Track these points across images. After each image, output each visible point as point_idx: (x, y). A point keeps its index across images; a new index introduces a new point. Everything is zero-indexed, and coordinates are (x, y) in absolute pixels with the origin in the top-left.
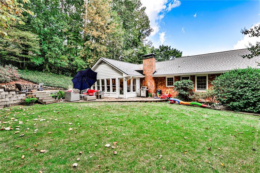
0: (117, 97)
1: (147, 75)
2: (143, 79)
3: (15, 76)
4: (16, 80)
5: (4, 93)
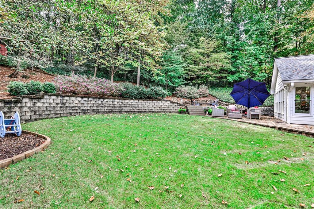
3: (204, 93)
4: (206, 97)
5: (170, 104)
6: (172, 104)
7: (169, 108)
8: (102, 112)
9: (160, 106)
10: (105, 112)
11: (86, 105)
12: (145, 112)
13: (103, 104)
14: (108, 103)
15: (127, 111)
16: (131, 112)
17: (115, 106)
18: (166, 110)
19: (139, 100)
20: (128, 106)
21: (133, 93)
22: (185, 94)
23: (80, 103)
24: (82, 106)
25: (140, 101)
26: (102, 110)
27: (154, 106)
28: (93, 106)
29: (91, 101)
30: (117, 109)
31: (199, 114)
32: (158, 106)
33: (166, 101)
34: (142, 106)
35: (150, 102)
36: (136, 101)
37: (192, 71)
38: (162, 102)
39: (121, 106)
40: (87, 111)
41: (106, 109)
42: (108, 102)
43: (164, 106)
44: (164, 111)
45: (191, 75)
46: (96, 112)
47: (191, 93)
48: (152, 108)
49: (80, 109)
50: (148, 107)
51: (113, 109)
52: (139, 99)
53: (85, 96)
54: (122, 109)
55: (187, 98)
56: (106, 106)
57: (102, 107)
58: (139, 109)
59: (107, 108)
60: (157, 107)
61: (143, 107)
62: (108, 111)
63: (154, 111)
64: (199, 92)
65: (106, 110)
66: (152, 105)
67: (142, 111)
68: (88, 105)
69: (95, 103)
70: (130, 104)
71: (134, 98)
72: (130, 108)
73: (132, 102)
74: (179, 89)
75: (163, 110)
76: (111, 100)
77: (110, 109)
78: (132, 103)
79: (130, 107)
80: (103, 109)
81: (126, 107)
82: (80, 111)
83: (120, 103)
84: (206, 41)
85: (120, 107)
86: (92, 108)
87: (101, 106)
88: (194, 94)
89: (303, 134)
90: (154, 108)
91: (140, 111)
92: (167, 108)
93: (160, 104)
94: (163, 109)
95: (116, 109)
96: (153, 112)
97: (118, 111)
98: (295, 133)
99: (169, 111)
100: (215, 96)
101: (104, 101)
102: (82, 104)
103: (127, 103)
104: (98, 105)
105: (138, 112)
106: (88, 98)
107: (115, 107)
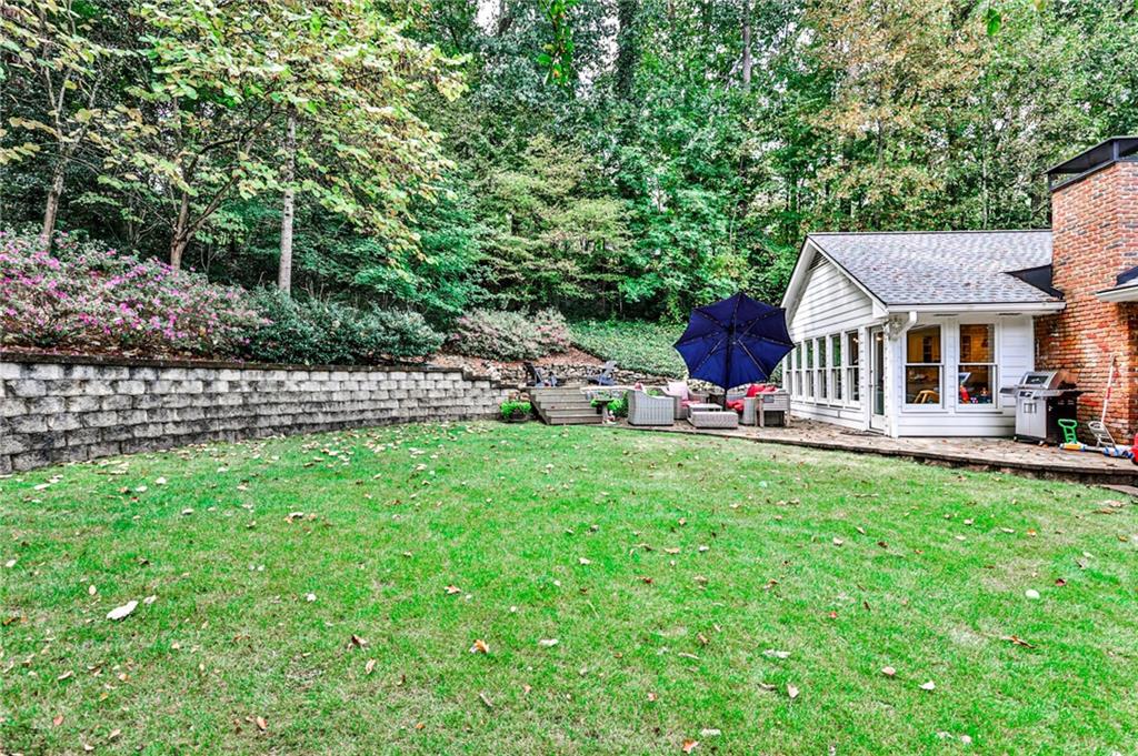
0: (864, 427)
1: (1080, 292)
2: (1055, 326)
3: (555, 340)
4: (561, 352)
5: (461, 385)
6: (469, 385)
7: (459, 402)
8: (150, 439)
9: (420, 395)
10: (171, 441)
11: (56, 408)
12: (360, 422)
13: (154, 397)
14: (180, 390)
15: (282, 426)
16: (300, 426)
17: (221, 401)
18: (448, 411)
19: (330, 371)
20: (283, 399)
21: (305, 337)
22: (495, 341)
23: (16, 397)
24: (27, 416)
25: (338, 376)
26: (152, 431)
27: (399, 395)
28: (100, 410)
29: (85, 381)
30: (231, 419)
31: (582, 421)
32: (413, 394)
33: (446, 372)
34: (347, 397)
35: (381, 376)
36: (318, 376)
37: (504, 256)
38: (429, 376)
39: (251, 401)
40: (60, 444)
41: (175, 423)
42: (181, 384)
43: (439, 395)
44: (440, 413)
45: (501, 271)
46: (120, 442)
47: (515, 339)
48: (389, 405)
49: (13, 432)
50: (370, 400)
51: (212, 419)
52: (332, 366)
53: (45, 357)
54: (256, 417)
55: (501, 357)
56: (177, 405)
57: (151, 411)
58: (333, 413)
59: (177, 419)
60: (409, 398)
61: (352, 401)
62: (182, 430)
63: (398, 418)
64: (538, 333)
65: (171, 429)
66: (389, 391)
67: (348, 418)
68: (67, 405)
69: (111, 392)
70: (294, 388)
71: (307, 363)
72: (292, 410)
73: (300, 382)
74: (468, 324)
75: (436, 408)
76: (200, 373)
77: (195, 422)
78: (303, 387)
79: (292, 403)
80: (155, 423)
81: (277, 404)
82: (19, 448)
83: (246, 389)
84: (553, 150)
85: (245, 406)
86: (92, 422)
87: (145, 405)
88: (526, 343)
89: (1003, 470)
90: (396, 405)
91: (337, 420)
92: (449, 403)
93: (423, 385)
94: (435, 404)
95: (224, 420)
96: (394, 420)
97: (236, 426)
98: (977, 468)
99: (457, 411)
100: (593, 350)
101: (158, 378)
102: (28, 400)
103: (280, 384)
104: (125, 402)
105: (332, 427)
106: (68, 366)
107: (218, 408)
